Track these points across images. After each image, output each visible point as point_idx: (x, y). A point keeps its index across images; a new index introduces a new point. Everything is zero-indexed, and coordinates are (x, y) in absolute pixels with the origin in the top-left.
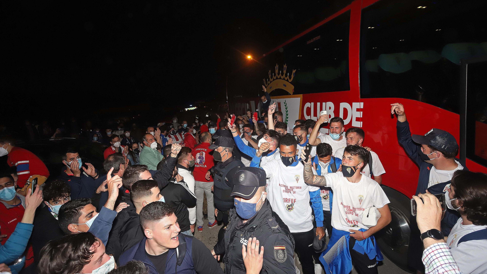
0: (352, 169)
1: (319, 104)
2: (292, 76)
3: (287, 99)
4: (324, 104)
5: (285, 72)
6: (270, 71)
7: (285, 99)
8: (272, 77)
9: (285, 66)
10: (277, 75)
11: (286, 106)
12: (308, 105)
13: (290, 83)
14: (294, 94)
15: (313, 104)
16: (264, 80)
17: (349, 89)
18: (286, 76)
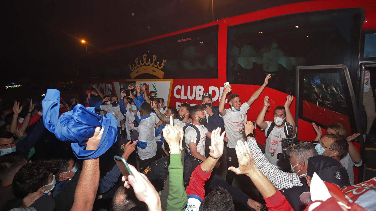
0: (182, 116)
1: (189, 87)
2: (163, 65)
3: (155, 82)
4: (194, 87)
5: (154, 60)
6: (137, 59)
7: (154, 82)
8: (139, 64)
9: (154, 56)
10: (145, 62)
11: (154, 87)
12: (178, 87)
13: (161, 70)
14: (163, 78)
15: (183, 87)
16: (130, 65)
17: (218, 78)
18: (156, 63)
